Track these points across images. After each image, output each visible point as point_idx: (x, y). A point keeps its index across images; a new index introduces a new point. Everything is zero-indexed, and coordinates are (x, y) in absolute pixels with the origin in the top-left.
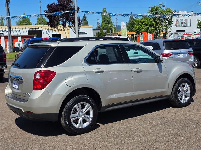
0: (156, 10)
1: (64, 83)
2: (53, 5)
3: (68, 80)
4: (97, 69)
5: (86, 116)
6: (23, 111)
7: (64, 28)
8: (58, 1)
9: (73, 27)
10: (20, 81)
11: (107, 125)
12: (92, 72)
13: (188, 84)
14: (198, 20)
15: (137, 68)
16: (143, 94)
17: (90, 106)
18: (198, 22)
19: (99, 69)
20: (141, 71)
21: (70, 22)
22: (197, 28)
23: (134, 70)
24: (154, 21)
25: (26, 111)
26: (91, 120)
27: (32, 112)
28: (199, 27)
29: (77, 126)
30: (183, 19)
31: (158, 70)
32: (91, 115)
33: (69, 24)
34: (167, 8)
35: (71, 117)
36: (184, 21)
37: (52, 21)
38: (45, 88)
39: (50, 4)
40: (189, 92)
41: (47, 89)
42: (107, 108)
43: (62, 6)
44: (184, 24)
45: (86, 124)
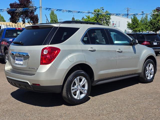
0: (98, 12)
1: (66, 59)
2: (15, 4)
3: (69, 57)
4: (91, 48)
5: (82, 88)
6: (30, 84)
7: (23, 23)
8: (19, 0)
9: (31, 23)
10: (25, 57)
11: (95, 97)
12: (87, 50)
13: (153, 64)
14: (128, 22)
15: (119, 49)
16: (124, 71)
17: (86, 80)
18: (127, 23)
19: (92, 48)
20: (122, 52)
21: (29, 19)
22: (127, 28)
23: (117, 50)
24: (96, 21)
25: (33, 84)
26: (86, 92)
27: (39, 85)
28: (128, 27)
29: (76, 97)
30: (114, 21)
31: (133, 51)
32: (86, 88)
33: (28, 20)
34: (106, 11)
35: (72, 89)
36: (115, 23)
37: (14, 17)
38: (52, 63)
39: (12, 3)
40: (153, 70)
41: (53, 63)
42: (97, 82)
43: (22, 5)
44: (114, 25)
45: (83, 96)
